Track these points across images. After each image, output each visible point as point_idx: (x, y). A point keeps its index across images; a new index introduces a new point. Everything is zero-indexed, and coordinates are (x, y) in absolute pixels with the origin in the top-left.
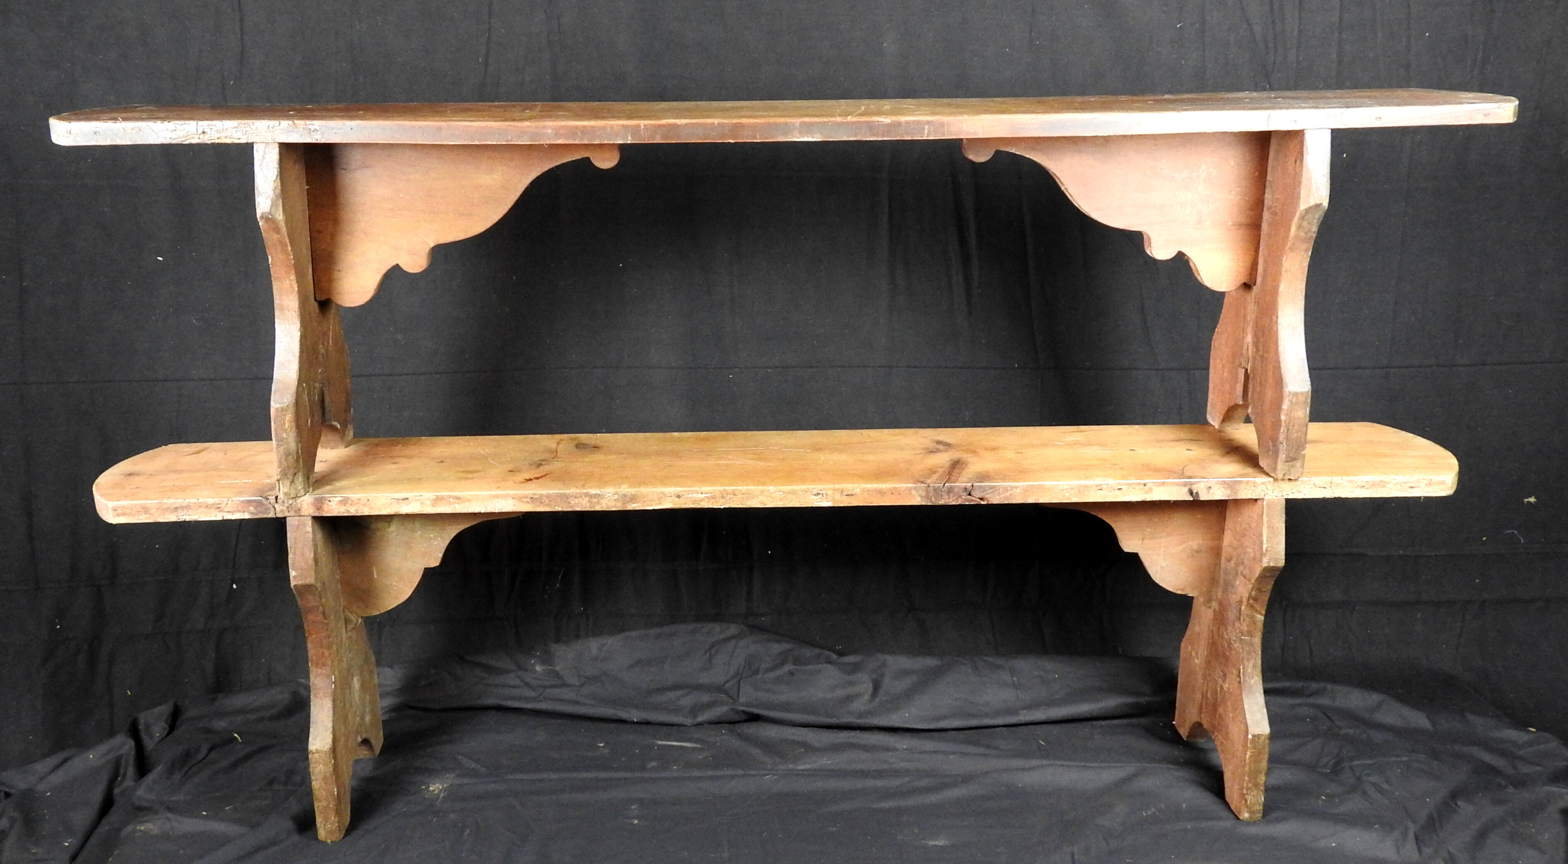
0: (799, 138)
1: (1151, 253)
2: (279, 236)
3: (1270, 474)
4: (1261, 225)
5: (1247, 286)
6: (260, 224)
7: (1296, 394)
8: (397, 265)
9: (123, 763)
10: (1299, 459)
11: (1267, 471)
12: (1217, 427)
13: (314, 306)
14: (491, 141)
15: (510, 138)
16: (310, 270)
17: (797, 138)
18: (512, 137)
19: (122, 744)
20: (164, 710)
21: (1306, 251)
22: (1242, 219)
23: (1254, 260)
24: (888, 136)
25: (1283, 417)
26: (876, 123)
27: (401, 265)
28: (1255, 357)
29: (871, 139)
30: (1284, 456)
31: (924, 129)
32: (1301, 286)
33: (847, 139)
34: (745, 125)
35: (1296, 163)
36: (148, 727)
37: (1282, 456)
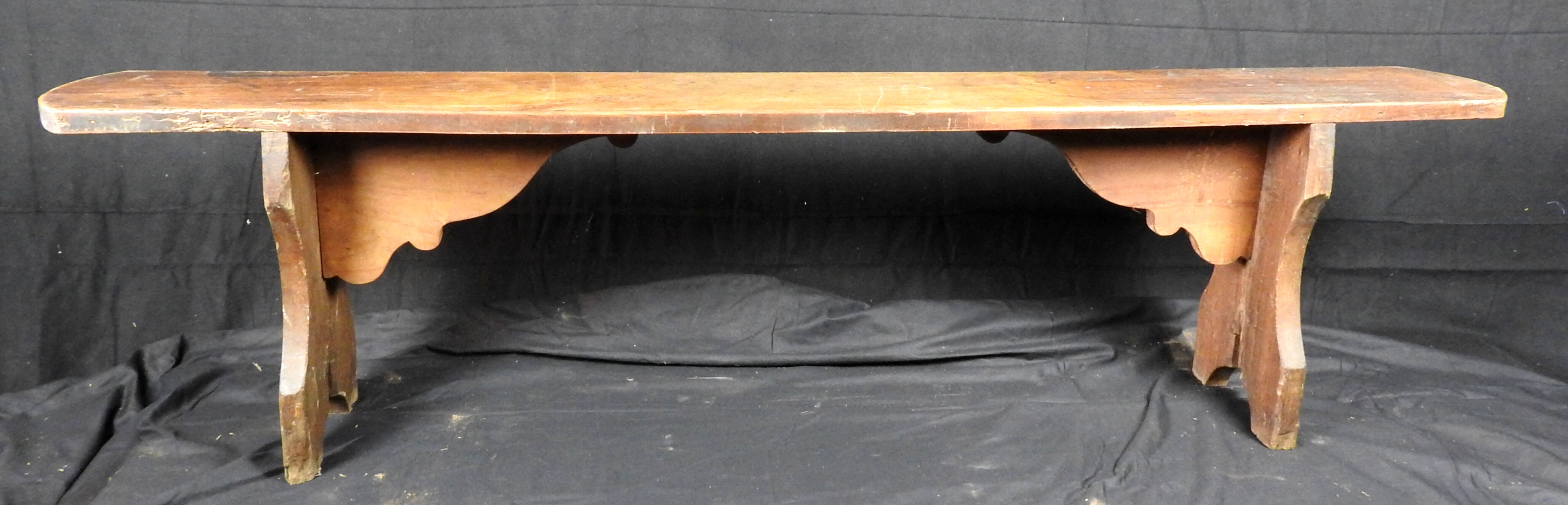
0: (824, 129)
1: (1155, 229)
2: (287, 224)
3: (1264, 443)
4: (1259, 203)
5: (1243, 261)
6: (268, 213)
7: (1292, 372)
8: (409, 242)
9: (125, 393)
10: (1293, 432)
11: (1261, 440)
12: (1204, 383)
13: (322, 285)
14: (511, 132)
15: (530, 128)
16: (318, 250)
17: (822, 129)
18: (533, 128)
19: (127, 376)
20: (170, 343)
21: (1306, 234)
22: (1242, 197)
23: (1251, 235)
24: (912, 128)
25: (1279, 393)
26: (901, 116)
27: (411, 242)
28: (1249, 327)
29: (895, 131)
30: (1279, 429)
31: (948, 121)
32: (1298, 265)
33: (872, 131)
34: (771, 117)
35: (1300, 153)
36: (153, 358)
37: (1277, 429)
